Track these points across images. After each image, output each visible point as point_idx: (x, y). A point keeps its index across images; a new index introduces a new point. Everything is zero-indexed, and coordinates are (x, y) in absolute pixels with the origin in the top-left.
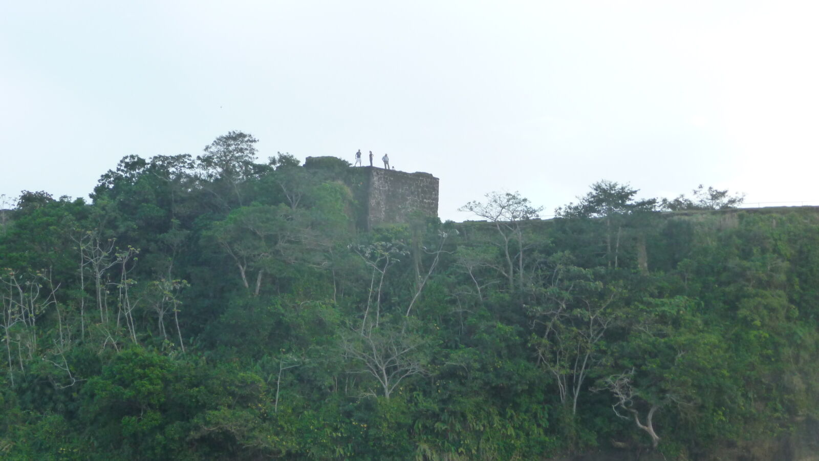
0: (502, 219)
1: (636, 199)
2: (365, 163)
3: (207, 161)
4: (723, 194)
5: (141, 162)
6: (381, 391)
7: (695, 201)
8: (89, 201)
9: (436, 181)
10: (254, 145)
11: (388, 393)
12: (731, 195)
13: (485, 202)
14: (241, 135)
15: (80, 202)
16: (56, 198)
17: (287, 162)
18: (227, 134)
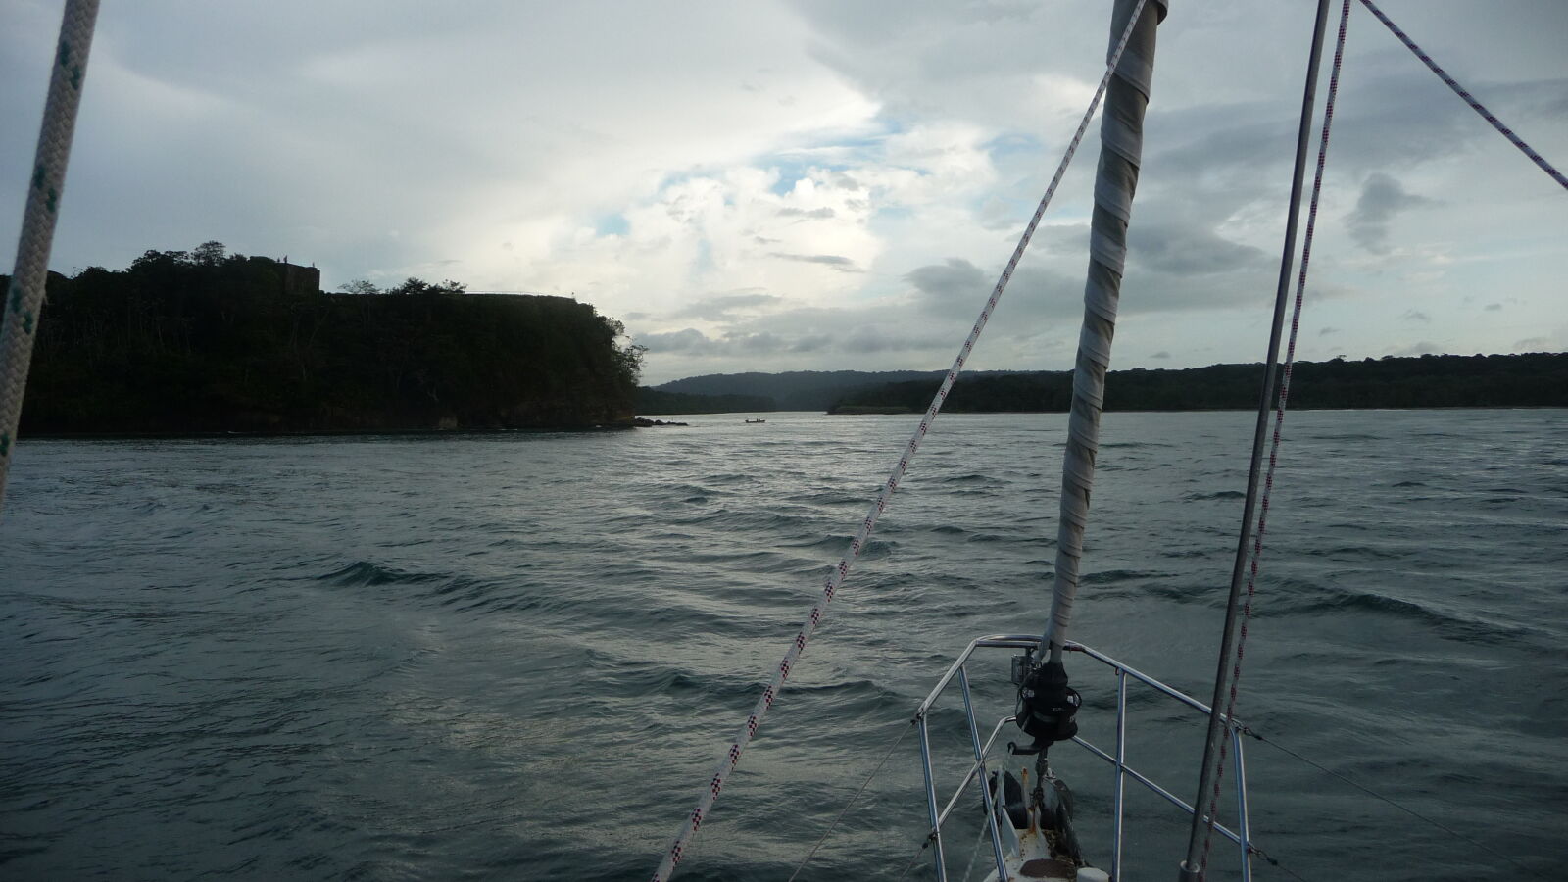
3: (197, 256)
5: (158, 254)
9: (319, 271)
13: (352, 284)
14: (217, 243)
15: (123, 273)
17: (240, 258)
18: (207, 242)
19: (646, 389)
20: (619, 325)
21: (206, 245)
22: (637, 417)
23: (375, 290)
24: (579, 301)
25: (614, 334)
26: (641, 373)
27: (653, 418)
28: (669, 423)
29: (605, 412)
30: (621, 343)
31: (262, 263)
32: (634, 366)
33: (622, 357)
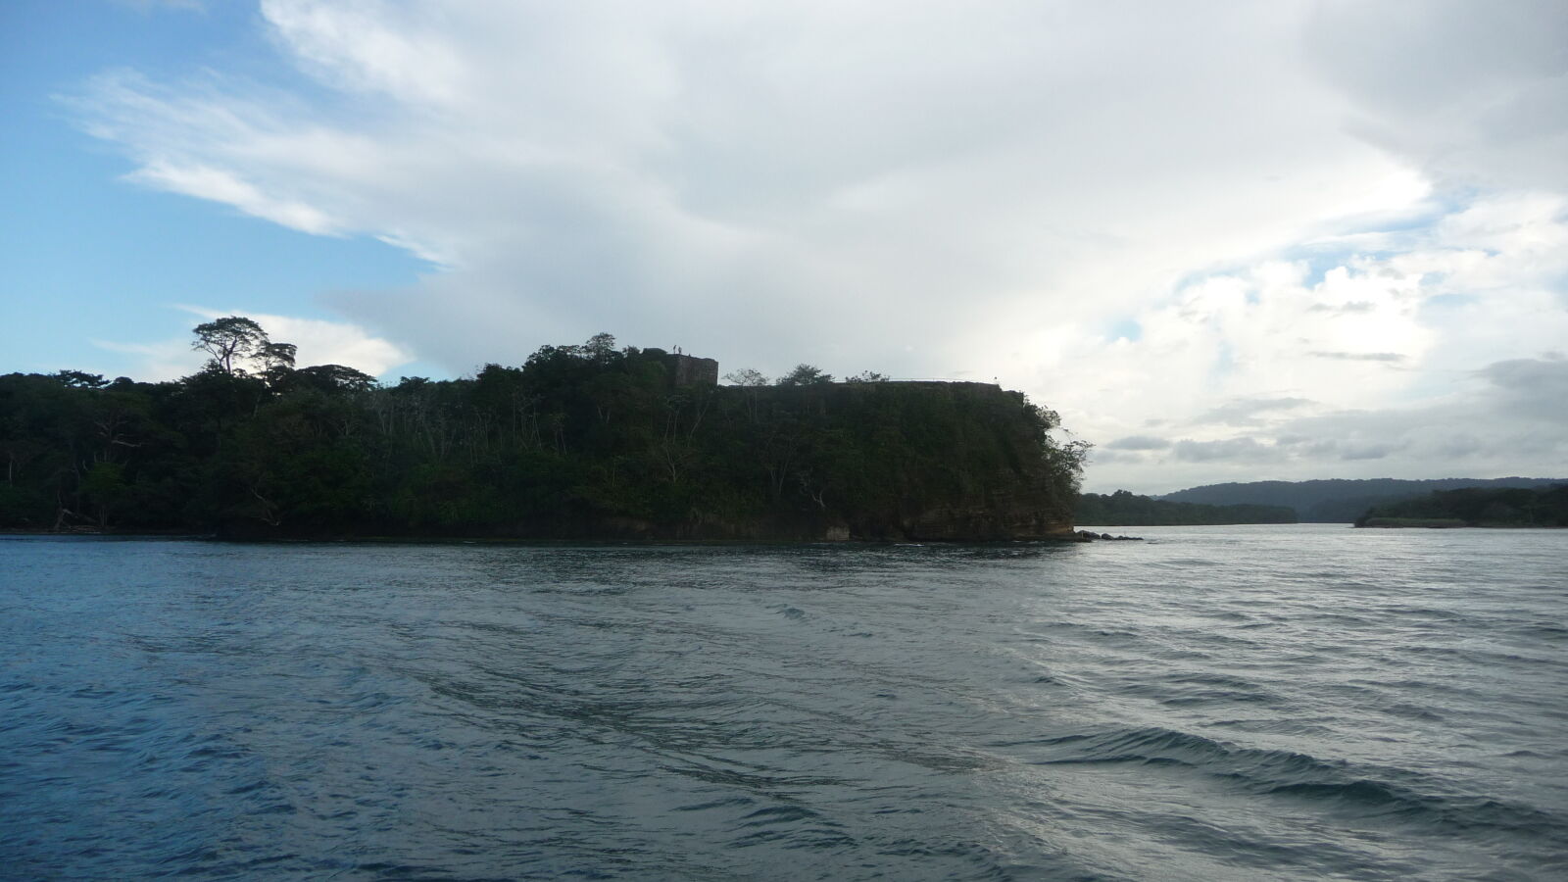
0: (745, 384)
1: (821, 374)
2: (677, 352)
3: (588, 350)
4: (878, 376)
5: (552, 349)
6: (671, 478)
7: (863, 379)
8: (522, 370)
9: (717, 363)
10: (614, 341)
11: (675, 479)
12: (883, 376)
13: (736, 374)
14: (607, 335)
15: (517, 370)
16: (504, 367)
17: (633, 351)
18: (598, 334)
19: (1091, 497)
20: (1054, 415)
21: (598, 338)
22: (1077, 529)
23: (763, 380)
24: (1005, 388)
25: (1048, 426)
26: (1083, 476)
27: (1099, 530)
28: (1121, 538)
29: (1034, 522)
30: (1057, 437)
31: (655, 355)
32: (1074, 466)
33: (1059, 456)
